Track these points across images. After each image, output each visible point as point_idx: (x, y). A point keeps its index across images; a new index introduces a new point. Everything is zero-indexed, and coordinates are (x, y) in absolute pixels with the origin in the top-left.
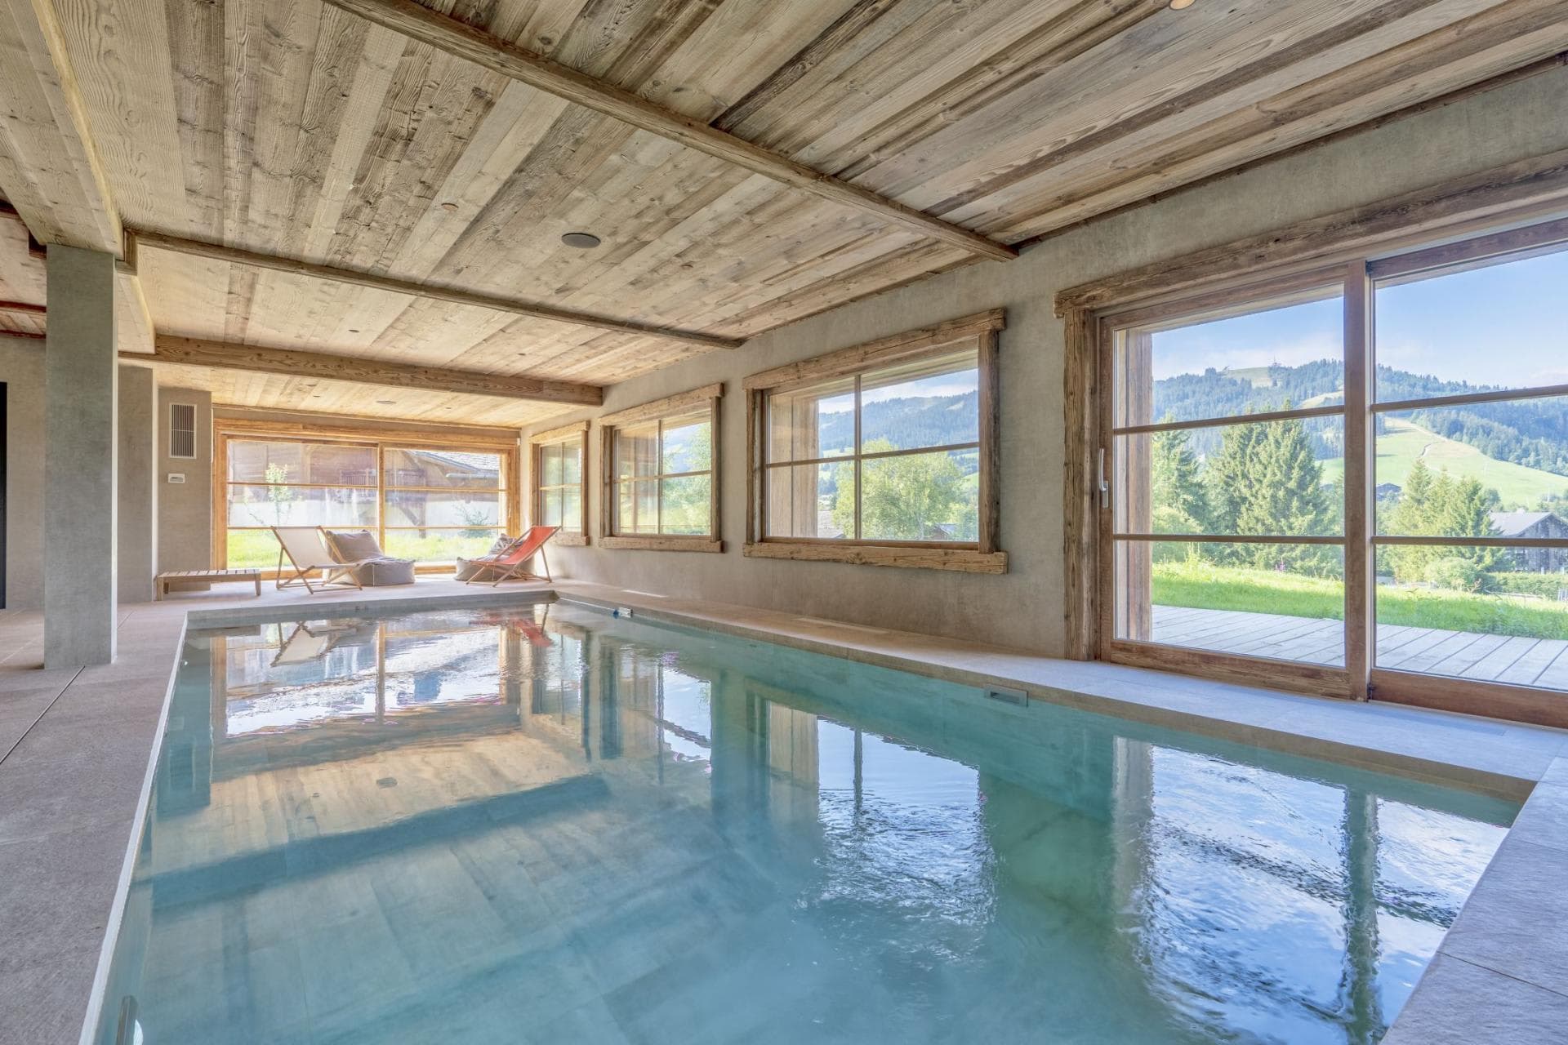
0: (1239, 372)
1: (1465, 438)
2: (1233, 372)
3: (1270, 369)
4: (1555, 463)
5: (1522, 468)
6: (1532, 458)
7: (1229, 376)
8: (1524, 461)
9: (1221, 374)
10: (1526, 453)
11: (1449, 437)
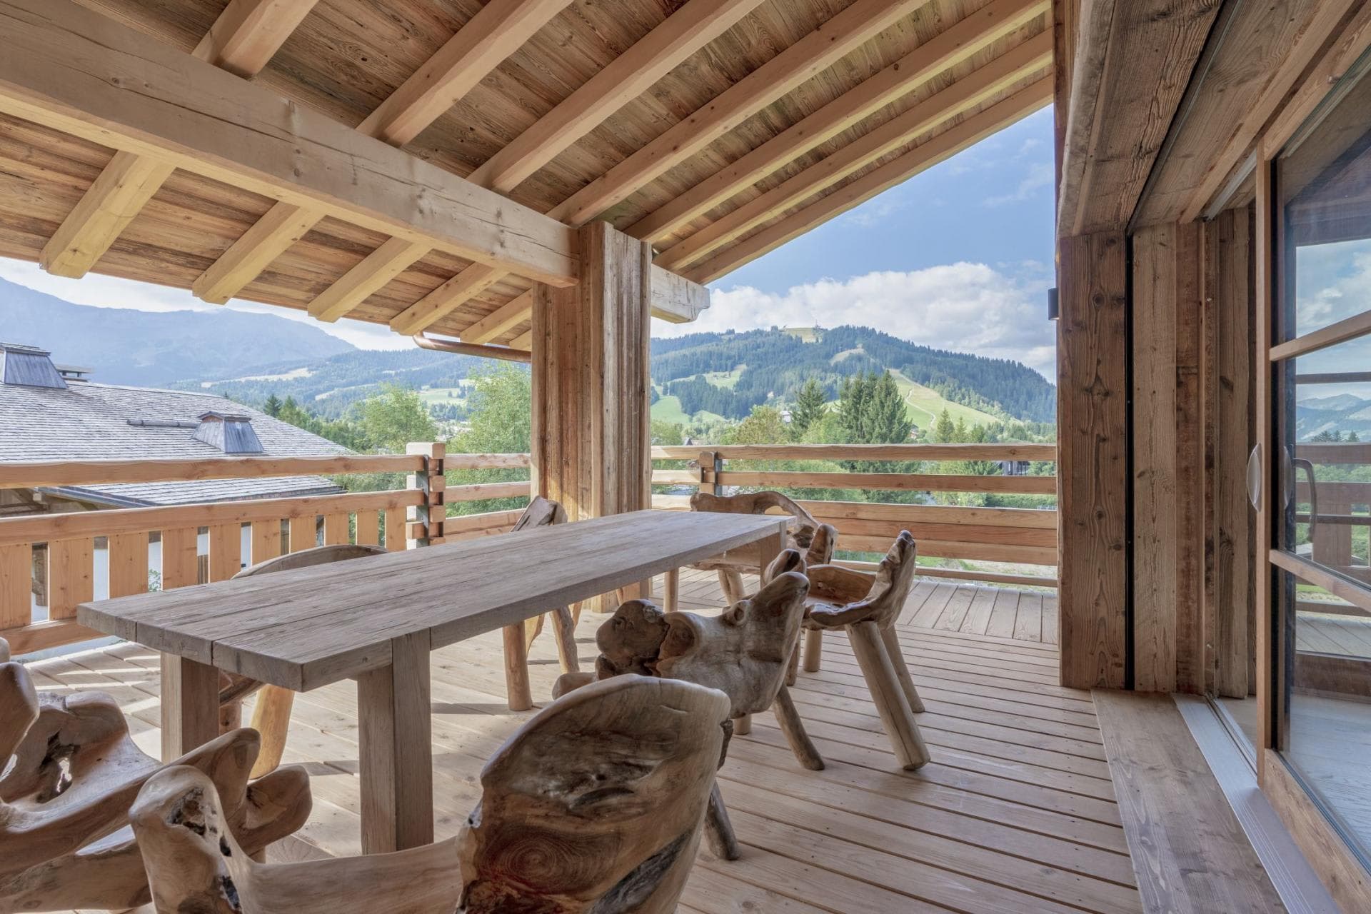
0: (794, 329)
1: (931, 386)
2: (790, 329)
3: (814, 329)
4: (978, 403)
5: (962, 406)
6: (967, 400)
7: (787, 333)
8: (963, 401)
9: (781, 331)
10: (964, 397)
11: (922, 384)
